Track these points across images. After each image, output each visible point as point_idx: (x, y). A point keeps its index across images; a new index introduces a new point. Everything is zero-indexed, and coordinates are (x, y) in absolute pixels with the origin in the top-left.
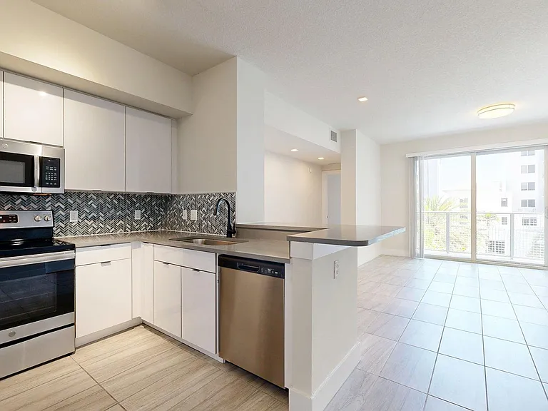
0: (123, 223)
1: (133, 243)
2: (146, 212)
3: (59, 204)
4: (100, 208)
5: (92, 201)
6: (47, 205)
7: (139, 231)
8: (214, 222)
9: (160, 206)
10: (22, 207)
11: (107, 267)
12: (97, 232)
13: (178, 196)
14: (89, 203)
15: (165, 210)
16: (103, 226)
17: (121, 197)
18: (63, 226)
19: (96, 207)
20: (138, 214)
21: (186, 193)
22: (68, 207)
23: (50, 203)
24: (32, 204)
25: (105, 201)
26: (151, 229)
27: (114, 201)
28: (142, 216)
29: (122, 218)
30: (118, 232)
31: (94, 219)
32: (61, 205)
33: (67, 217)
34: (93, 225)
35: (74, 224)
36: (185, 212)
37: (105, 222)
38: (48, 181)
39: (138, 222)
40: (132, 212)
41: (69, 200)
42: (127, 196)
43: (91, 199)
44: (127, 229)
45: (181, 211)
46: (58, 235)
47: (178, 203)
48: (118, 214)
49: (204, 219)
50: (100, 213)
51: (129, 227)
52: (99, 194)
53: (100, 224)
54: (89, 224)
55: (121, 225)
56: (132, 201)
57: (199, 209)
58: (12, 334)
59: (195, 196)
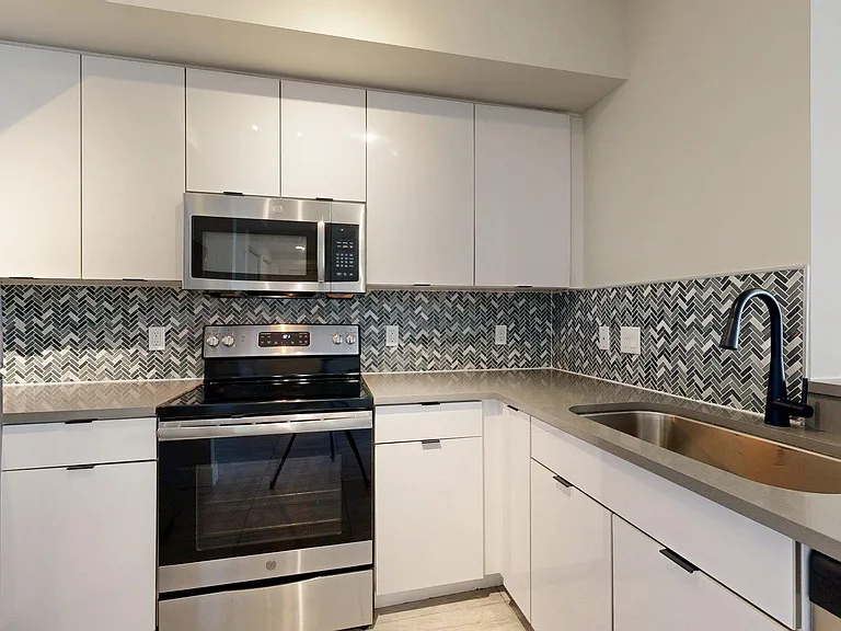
0: (474, 350)
1: (486, 401)
2: (516, 330)
3: (370, 313)
4: (434, 320)
5: (420, 308)
6: (353, 316)
7: (504, 368)
8: (699, 365)
9: (545, 315)
10: (320, 318)
11: (432, 452)
12: (429, 366)
13: (587, 293)
14: (416, 312)
15: (557, 325)
16: (439, 356)
17: (470, 298)
18: (377, 353)
19: (427, 319)
20: (501, 334)
21: (609, 284)
22: (384, 318)
23: (357, 312)
24: (333, 314)
25: (443, 308)
26: (528, 364)
27: (458, 306)
28: (510, 338)
29: (472, 340)
30: (465, 370)
31: (424, 340)
32: (373, 315)
33: (382, 337)
34: (423, 353)
35: (392, 351)
36: (605, 332)
37: (441, 348)
38: (339, 269)
39: (503, 350)
40: (491, 329)
41: (385, 305)
42: (481, 295)
43: (421, 302)
44: (482, 364)
45: (593, 328)
46: (368, 369)
47: (586, 309)
48: (464, 333)
49: (664, 351)
50: (435, 330)
51: (485, 360)
52: (433, 295)
53: (435, 352)
54: (417, 350)
55: (471, 355)
56: (490, 307)
57: (647, 324)
58: (271, 565)
59: (635, 290)
